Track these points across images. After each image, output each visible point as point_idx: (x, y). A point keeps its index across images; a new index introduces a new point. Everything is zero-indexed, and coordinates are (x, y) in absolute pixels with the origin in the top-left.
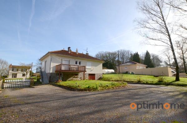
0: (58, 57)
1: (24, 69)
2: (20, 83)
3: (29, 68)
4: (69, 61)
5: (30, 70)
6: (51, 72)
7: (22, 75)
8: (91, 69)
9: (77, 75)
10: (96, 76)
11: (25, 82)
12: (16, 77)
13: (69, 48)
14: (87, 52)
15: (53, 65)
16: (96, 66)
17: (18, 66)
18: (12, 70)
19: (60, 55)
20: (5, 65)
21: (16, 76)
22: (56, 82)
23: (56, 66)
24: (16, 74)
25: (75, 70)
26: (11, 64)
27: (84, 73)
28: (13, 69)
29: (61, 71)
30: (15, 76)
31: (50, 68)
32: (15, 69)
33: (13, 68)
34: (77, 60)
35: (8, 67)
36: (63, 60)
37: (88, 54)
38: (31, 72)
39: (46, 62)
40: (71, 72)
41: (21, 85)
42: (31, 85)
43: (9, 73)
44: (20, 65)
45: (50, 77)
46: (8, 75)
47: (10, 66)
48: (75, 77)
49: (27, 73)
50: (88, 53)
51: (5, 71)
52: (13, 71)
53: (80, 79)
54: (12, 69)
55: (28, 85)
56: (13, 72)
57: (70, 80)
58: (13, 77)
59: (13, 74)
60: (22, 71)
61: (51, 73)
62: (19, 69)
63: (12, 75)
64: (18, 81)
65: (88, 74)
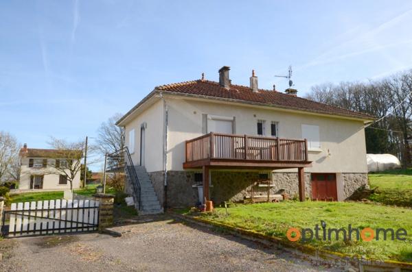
0: (189, 106)
1: (65, 158)
2: (63, 213)
3: (80, 155)
4: (233, 122)
5: (82, 161)
6: (169, 167)
7: (57, 178)
8: (317, 152)
9: (265, 178)
10: (340, 183)
11: (81, 211)
12: (42, 188)
13: (224, 71)
14: (291, 83)
15: (176, 138)
16: (339, 140)
17: (46, 151)
18: (28, 162)
19: (197, 98)
20: (9, 149)
21: (42, 183)
22: (196, 213)
23: (187, 142)
24: (41, 177)
25: (258, 158)
26: (25, 146)
27: (300, 169)
28: (31, 160)
29: (213, 164)
30: (37, 181)
31: (165, 154)
32: (37, 161)
33: (33, 157)
34: (261, 117)
35: (16, 154)
36: (209, 117)
37: (295, 91)
38: (83, 168)
39: (142, 129)
40: (249, 168)
41: (66, 221)
42: (103, 221)
43: (21, 175)
44: (52, 148)
45: (166, 188)
46: (18, 179)
47: (22, 151)
48: (256, 189)
49: (72, 172)
50: (292, 88)
51: (9, 166)
52: (31, 165)
53: (279, 196)
54: (28, 159)
55: (91, 222)
56: (33, 171)
57: (241, 202)
58: (31, 187)
59: (32, 177)
60: (57, 166)
61: (168, 173)
62: (50, 161)
63: (28, 181)
64: (58, 206)
65: (309, 175)
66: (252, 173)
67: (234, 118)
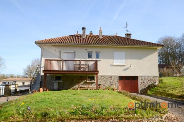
0: (53, 48)
4: (74, 53)
6: (42, 73)
8: (124, 65)
9: (91, 78)
19: (54, 44)
25: (87, 69)
31: (41, 68)
45: (41, 82)
50: (128, 33)
65: (118, 77)
66: (84, 76)
67: (75, 51)
